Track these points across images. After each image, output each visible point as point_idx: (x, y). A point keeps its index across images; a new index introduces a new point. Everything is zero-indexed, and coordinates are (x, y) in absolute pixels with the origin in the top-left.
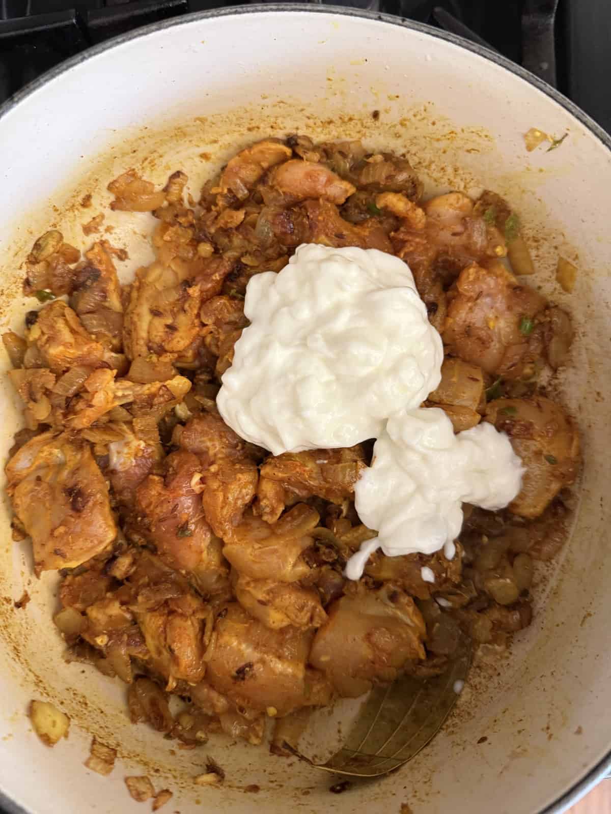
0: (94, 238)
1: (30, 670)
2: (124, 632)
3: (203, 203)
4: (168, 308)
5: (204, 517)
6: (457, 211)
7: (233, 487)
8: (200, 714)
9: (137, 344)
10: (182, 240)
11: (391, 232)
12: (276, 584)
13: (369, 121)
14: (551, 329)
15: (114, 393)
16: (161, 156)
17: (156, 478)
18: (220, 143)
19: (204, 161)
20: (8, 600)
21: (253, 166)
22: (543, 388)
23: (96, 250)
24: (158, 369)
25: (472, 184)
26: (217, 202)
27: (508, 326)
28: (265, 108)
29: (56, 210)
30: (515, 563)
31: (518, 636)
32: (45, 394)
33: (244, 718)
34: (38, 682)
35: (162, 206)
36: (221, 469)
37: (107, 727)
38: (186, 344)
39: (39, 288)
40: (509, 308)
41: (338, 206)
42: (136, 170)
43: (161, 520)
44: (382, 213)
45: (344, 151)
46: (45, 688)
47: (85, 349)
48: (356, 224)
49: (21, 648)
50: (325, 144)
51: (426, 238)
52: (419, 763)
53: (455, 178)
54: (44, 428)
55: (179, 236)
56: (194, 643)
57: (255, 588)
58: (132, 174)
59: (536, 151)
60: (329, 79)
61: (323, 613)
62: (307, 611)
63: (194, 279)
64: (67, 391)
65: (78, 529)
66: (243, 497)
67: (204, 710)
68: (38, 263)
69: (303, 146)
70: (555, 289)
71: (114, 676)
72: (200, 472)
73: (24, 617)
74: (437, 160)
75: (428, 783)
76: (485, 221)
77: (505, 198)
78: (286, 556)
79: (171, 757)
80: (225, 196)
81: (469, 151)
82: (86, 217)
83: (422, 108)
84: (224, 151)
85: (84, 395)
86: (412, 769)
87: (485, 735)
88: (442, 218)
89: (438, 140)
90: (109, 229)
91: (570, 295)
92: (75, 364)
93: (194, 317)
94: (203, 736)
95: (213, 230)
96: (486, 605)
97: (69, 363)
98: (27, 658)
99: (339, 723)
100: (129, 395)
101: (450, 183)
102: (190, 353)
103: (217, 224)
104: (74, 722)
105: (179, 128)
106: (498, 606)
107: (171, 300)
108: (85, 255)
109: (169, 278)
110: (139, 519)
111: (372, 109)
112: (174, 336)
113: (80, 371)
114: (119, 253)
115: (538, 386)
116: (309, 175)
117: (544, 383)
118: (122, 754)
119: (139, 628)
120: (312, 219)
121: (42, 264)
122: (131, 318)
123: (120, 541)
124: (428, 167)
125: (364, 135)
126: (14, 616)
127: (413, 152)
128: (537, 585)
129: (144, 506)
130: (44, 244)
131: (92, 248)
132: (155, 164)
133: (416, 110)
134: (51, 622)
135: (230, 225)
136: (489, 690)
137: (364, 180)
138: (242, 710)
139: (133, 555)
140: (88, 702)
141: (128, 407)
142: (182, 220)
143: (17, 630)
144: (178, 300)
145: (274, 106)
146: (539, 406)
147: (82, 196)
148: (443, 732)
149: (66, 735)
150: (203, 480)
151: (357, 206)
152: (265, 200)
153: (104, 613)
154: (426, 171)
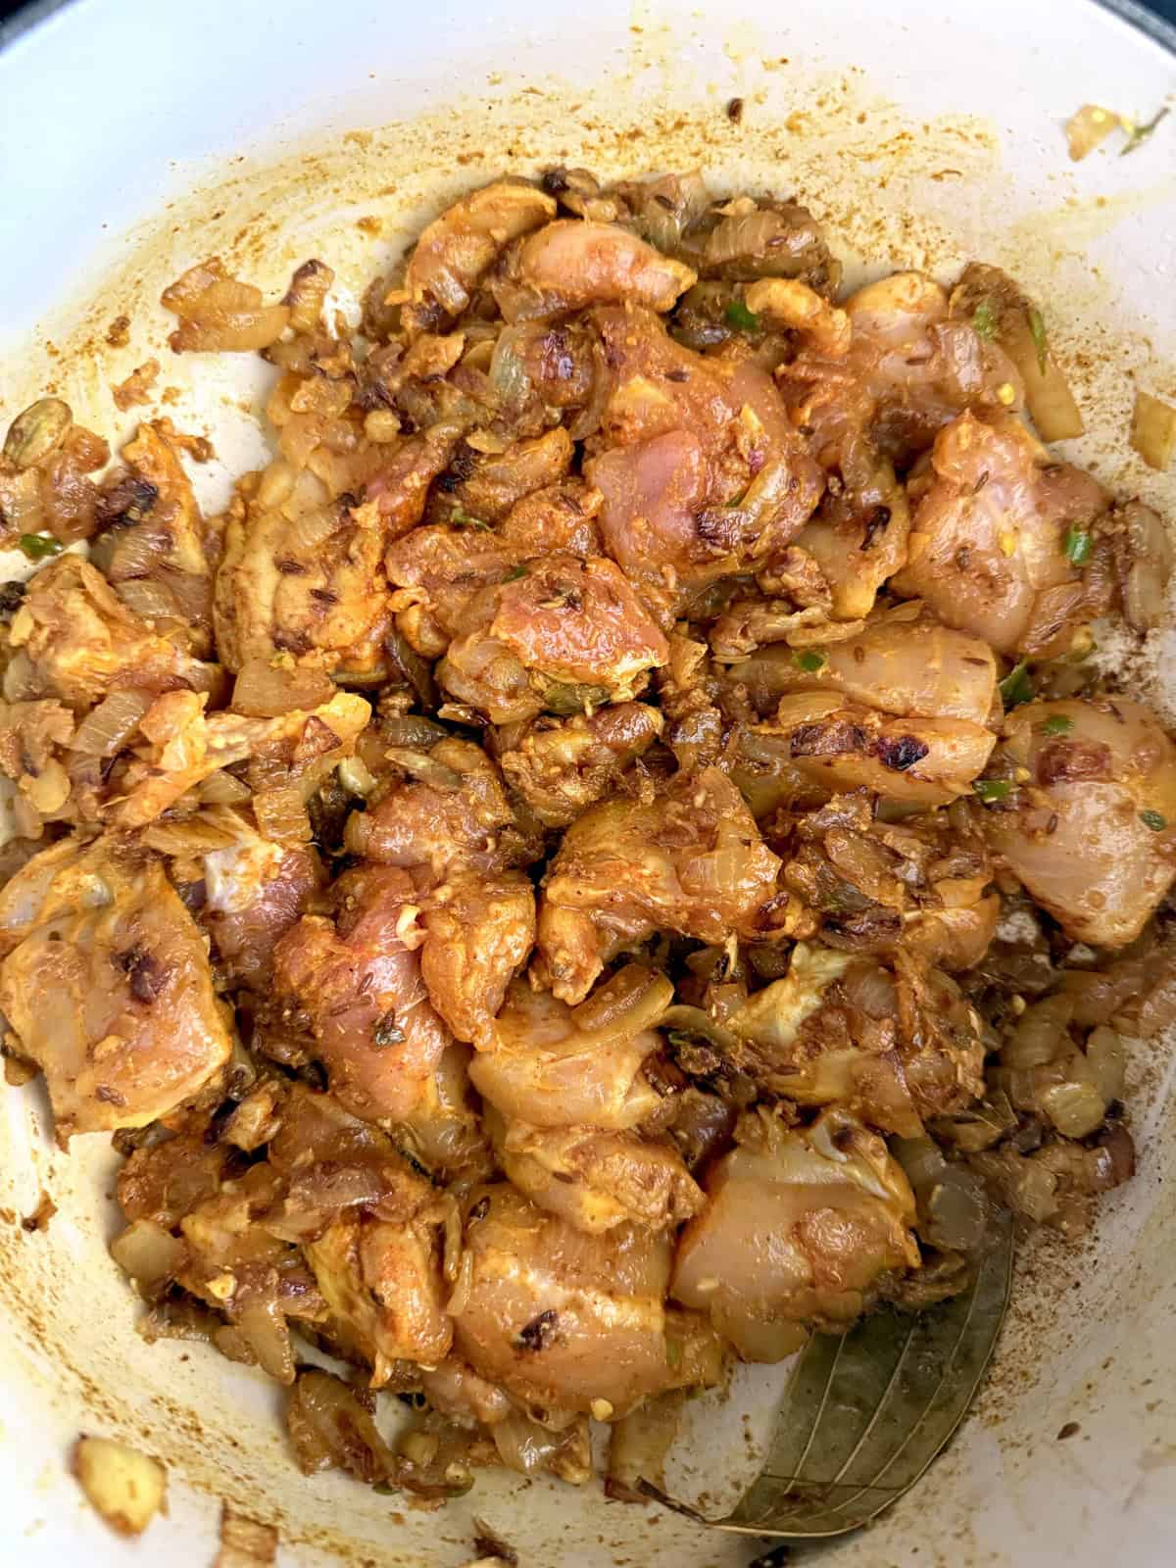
0: (139, 414)
1: (70, 1368)
2: (270, 1266)
3: (368, 329)
4: (313, 556)
5: (427, 1001)
6: (913, 315)
7: (484, 931)
8: (449, 1428)
9: (251, 636)
10: (332, 409)
11: (779, 364)
12: (590, 1134)
13: (720, 126)
14: (1128, 549)
15: (207, 742)
16: (274, 227)
17: (318, 921)
18: (400, 194)
19: (365, 234)
20: (7, 1217)
21: (475, 239)
22: (1113, 676)
23: (144, 439)
24: (298, 683)
25: (941, 253)
26: (402, 322)
27: (1040, 548)
28: (495, 107)
29: (55, 353)
30: (1090, 1046)
31: (1109, 1200)
32: (54, 755)
33: (545, 1429)
34: (90, 1392)
35: (282, 338)
36: (459, 894)
37: (250, 1478)
38: (358, 631)
39: (27, 530)
40: (1040, 508)
41: (662, 315)
42: (223, 258)
43: (334, 1012)
44: (759, 323)
45: (666, 195)
46: (105, 1405)
47: (135, 650)
48: (704, 351)
49: (44, 1320)
50: (625, 184)
51: (853, 373)
52: (935, 1493)
53: (904, 241)
54: (57, 830)
55: (322, 400)
56: (424, 1279)
57: (545, 1146)
58: (213, 267)
59: (1092, 159)
60: (636, 30)
61: (694, 1187)
62: (662, 1187)
63: (363, 489)
64: (104, 744)
65: (146, 1042)
66: (509, 953)
67: (457, 1418)
68: (21, 472)
69: (577, 190)
70: (1128, 465)
71: (254, 1363)
72: (415, 905)
73: (44, 1249)
74: (865, 203)
75: (966, 1537)
76: (976, 328)
77: (1017, 276)
78: (610, 1076)
79: (397, 1529)
80: (420, 309)
81: (937, 177)
82: (120, 367)
83: (838, 85)
84: (408, 213)
85: (140, 752)
86: (920, 1506)
87: (1072, 1420)
88: (884, 330)
89: (870, 158)
90: (169, 396)
91: (1161, 474)
92: (116, 685)
93: (371, 572)
94: (461, 1473)
95: (396, 384)
96: (1037, 1142)
97: (103, 684)
98: (61, 1341)
99: (746, 1418)
100: (239, 744)
101: (895, 254)
102: (367, 651)
103: (404, 369)
104: (176, 1473)
105: (312, 160)
106: (1062, 1142)
107: (319, 537)
108: (121, 453)
109: (308, 491)
110: (287, 1013)
111: (726, 98)
112: (329, 615)
113: (128, 699)
114: (196, 445)
115: (1103, 673)
116: (596, 251)
117: (1114, 666)
118: (288, 1534)
119: (302, 1256)
120: (612, 346)
121: (30, 475)
122: (233, 581)
123: (240, 1066)
124: (845, 223)
125: (708, 161)
126: (21, 1249)
127: (814, 192)
128: (1136, 1089)
129: (295, 984)
130: (31, 428)
131: (135, 437)
132: (262, 246)
133: (822, 91)
134: (106, 1256)
135: (432, 370)
136: (1061, 1322)
137: (717, 253)
138: (539, 1413)
139: (273, 1096)
140: (201, 1424)
141: (239, 770)
142: (327, 364)
143: (32, 1280)
144: (333, 536)
145: (515, 101)
146: (1115, 712)
147: (109, 319)
148: (974, 1420)
149: (163, 1508)
150: (421, 921)
151: (702, 313)
152: (505, 310)
153: (221, 1229)
154: (841, 231)
